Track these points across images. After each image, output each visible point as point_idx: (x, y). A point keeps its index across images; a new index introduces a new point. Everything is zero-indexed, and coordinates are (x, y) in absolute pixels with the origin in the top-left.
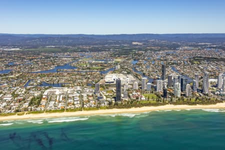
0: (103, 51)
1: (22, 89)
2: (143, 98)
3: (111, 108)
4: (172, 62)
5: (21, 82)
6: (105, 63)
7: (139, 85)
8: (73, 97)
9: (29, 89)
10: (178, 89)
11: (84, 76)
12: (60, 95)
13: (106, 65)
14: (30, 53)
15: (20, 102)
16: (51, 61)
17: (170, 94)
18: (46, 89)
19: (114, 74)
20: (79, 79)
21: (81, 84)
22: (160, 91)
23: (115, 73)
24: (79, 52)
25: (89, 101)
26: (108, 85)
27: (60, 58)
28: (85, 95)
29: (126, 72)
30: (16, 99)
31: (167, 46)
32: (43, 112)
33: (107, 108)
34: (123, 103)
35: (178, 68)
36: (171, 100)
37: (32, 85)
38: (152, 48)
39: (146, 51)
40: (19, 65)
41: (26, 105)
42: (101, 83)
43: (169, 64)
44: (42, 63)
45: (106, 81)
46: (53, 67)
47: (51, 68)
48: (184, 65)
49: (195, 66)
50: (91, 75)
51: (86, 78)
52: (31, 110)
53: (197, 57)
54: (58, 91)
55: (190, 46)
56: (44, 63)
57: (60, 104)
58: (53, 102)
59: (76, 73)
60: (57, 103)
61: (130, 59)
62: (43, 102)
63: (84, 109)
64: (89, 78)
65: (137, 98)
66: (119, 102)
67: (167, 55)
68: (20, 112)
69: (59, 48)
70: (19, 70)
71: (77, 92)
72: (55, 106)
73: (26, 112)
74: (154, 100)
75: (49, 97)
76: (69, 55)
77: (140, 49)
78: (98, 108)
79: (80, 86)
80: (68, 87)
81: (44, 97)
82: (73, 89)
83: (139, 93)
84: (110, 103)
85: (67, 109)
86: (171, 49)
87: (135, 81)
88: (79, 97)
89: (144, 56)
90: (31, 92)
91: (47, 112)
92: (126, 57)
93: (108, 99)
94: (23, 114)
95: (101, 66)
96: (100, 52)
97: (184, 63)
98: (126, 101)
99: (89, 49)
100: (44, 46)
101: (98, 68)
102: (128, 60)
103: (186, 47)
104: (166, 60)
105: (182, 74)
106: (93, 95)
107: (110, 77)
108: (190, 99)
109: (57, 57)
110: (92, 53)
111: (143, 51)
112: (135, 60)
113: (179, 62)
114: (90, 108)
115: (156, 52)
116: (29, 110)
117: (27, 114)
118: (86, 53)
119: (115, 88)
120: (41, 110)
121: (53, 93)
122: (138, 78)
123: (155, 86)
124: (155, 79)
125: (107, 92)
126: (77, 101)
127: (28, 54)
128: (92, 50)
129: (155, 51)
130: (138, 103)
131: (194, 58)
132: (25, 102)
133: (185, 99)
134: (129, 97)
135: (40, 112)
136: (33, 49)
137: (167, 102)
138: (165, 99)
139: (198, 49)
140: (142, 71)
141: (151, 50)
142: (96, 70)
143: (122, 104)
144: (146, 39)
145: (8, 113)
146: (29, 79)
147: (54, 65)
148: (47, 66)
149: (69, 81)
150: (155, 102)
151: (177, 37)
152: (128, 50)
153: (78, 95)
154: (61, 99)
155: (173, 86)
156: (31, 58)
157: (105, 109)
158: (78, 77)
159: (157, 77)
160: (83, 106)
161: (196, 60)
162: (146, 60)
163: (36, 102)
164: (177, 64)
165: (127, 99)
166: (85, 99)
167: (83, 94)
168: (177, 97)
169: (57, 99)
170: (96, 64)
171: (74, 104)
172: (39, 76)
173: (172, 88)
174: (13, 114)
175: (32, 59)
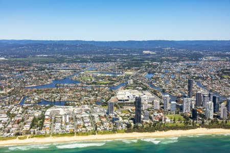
0: (108, 61)
1: (18, 108)
2: (168, 120)
3: (131, 132)
4: (196, 75)
5: (15, 100)
6: (114, 77)
7: (160, 104)
8: (82, 118)
9: (27, 108)
10: (210, 109)
11: (90, 92)
12: (65, 115)
13: (115, 79)
14: (19, 63)
15: (18, 123)
16: (47, 73)
17: (201, 115)
18: (47, 108)
19: (126, 90)
20: (85, 96)
21: (89, 103)
22: (187, 111)
23: (128, 89)
24: (79, 62)
25: (102, 123)
26: (121, 104)
27: (56, 69)
28: (96, 115)
29: (140, 88)
30: (13, 120)
31: (187, 56)
32: (48, 136)
33: (126, 132)
34: (145, 126)
35: (205, 84)
36: (203, 123)
37: (29, 103)
38: (169, 58)
39: (161, 61)
40: (8, 78)
41: (27, 127)
42: (112, 101)
43: (192, 78)
44: (36, 76)
45: (119, 99)
46: (50, 81)
47: (49, 83)
48: (212, 80)
49: (226, 81)
50: (99, 91)
51: (94, 95)
52: (34, 133)
53: (227, 70)
54: (62, 110)
55: (215, 56)
56: (39, 77)
57: (68, 126)
58: (59, 124)
59: (79, 88)
60: (63, 125)
61: (144, 72)
62: (47, 124)
63: (97, 132)
64: (97, 95)
65: (161, 120)
66: (140, 125)
67: (188, 67)
68: (21, 135)
69: (52, 57)
70: (9, 84)
71: (86, 112)
72: (62, 129)
73: (28, 136)
74: (181, 122)
75: (53, 118)
76: (67, 66)
77: (154, 60)
78: (114, 131)
79: (88, 104)
80: (74, 105)
81: (46, 117)
82: (79, 109)
83: (161, 114)
84: (129, 126)
85: (77, 133)
86: (192, 60)
87: (154, 99)
88: (89, 117)
89: (160, 68)
90: (30, 111)
91: (53, 135)
92: (138, 69)
93: (125, 121)
94: (25, 138)
95: (109, 80)
96: (104, 63)
97: (212, 77)
98: (147, 123)
99: (90, 59)
100: (34, 55)
101: (105, 82)
102: (141, 72)
103: (211, 57)
104: (188, 73)
105: (211, 91)
106: (105, 116)
107: (123, 94)
108: (226, 122)
109: (53, 69)
110: (95, 64)
111: (158, 61)
112: (149, 73)
113: (204, 76)
114: (105, 132)
115: (175, 64)
116: (32, 133)
117: (29, 137)
118: (88, 64)
119: (134, 108)
120: (46, 133)
121: (57, 113)
122: (157, 95)
123: (180, 105)
124: (179, 97)
125: (122, 112)
126: (88, 122)
127: (16, 65)
128: (94, 60)
129: (173, 62)
130: (162, 126)
131: (223, 71)
132: (25, 124)
133: (220, 121)
134: (151, 118)
135: (45, 136)
136: (21, 59)
137: (198, 125)
138: (195, 121)
139: (225, 59)
140: (161, 87)
141: (168, 60)
142: (104, 85)
143: (143, 126)
144: (160, 47)
145: (7, 137)
146: (23, 96)
147: (50, 78)
148: (42, 80)
149: (73, 98)
150: (183, 124)
151: (197, 45)
152: (138, 60)
153: (88, 115)
154: (68, 121)
155: (202, 106)
156: (21, 69)
157: (123, 133)
158: (83, 93)
159: (180, 94)
160: (96, 129)
161: (225, 73)
162: (163, 73)
163: (38, 123)
164: (203, 79)
165: (148, 121)
166: (97, 120)
167: (93, 115)
168: (209, 119)
169: (63, 120)
170: (103, 78)
171: (84, 127)
172: (35, 91)
173: (201, 107)
174: (13, 138)
175: (23, 71)
